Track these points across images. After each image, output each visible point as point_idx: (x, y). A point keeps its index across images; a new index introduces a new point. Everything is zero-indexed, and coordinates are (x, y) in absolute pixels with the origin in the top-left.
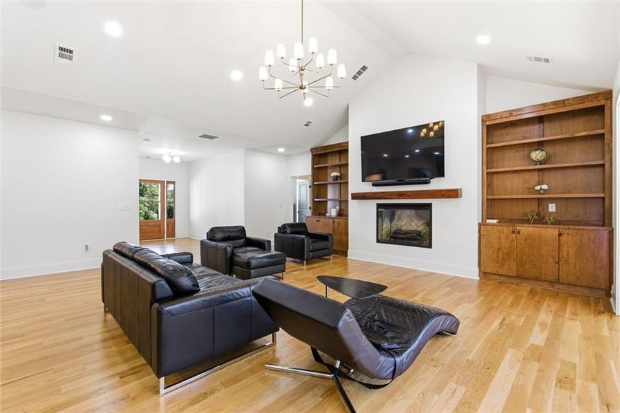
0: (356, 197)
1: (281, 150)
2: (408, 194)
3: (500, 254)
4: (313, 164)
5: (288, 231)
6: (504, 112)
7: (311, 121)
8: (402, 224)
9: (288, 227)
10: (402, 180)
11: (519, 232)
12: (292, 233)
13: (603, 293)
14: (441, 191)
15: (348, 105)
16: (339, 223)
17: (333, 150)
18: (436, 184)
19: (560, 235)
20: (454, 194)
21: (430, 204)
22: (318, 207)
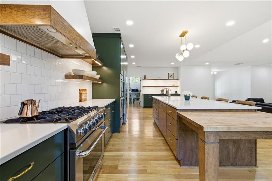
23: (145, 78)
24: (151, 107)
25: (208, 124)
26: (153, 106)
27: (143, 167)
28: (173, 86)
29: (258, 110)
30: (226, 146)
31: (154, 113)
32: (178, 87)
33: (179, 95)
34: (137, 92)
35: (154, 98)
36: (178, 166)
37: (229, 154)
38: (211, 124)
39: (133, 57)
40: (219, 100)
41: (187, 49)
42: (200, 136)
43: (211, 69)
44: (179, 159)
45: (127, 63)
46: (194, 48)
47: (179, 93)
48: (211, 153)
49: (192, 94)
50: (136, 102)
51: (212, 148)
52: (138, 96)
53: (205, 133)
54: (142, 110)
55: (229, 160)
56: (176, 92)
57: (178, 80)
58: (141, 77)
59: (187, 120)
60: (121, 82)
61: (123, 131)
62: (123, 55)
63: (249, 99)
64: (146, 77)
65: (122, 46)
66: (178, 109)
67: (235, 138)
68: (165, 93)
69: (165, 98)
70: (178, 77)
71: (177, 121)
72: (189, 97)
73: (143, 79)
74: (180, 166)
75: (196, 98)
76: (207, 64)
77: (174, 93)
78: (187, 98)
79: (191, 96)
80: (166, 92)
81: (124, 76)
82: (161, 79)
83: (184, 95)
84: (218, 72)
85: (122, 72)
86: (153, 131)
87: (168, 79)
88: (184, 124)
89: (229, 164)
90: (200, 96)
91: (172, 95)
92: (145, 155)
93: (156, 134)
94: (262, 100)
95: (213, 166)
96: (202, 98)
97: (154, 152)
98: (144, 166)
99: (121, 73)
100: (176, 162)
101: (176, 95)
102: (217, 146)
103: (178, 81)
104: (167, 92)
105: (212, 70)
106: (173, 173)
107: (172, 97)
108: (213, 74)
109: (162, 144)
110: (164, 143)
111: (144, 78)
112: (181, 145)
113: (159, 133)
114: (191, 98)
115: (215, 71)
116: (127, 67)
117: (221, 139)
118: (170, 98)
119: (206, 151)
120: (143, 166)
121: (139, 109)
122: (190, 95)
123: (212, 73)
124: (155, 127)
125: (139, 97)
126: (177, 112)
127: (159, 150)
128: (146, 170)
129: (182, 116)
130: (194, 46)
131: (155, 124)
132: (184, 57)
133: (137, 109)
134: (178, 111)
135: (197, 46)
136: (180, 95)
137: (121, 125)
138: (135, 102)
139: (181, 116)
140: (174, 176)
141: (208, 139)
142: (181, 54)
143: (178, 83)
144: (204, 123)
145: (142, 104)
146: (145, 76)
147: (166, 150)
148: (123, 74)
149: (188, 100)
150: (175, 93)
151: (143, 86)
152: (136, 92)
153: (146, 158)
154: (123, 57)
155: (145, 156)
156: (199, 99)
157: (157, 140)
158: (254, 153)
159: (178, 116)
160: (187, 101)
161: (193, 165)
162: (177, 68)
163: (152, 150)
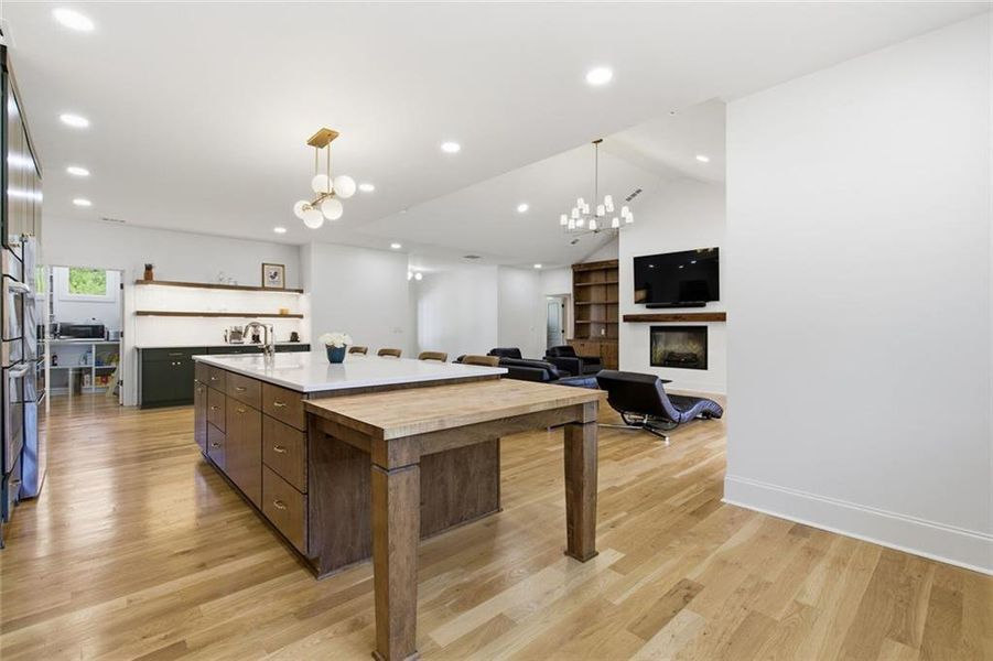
0: (628, 319)
1: (538, 266)
2: (683, 317)
4: (575, 282)
7: (578, 239)
10: (678, 303)
12: (563, 355)
16: (608, 347)
17: (599, 268)
18: (711, 307)
21: (706, 328)
22: (581, 330)
23: (148, 276)
24: (187, 401)
25: (396, 421)
26: (196, 396)
27: (166, 637)
28: (283, 315)
29: (503, 376)
30: (439, 478)
31: (204, 425)
32: (301, 317)
33: (307, 348)
34: (102, 341)
35: (203, 363)
36: (310, 580)
37: (446, 497)
38: (401, 420)
39: (78, 171)
40: (426, 357)
41: (333, 193)
42: (374, 459)
43: (407, 265)
44: (312, 556)
45: (38, 196)
46: (358, 194)
47: (304, 340)
48: (402, 495)
49: (351, 344)
50: (91, 386)
51: (404, 483)
52: (105, 358)
53: (387, 447)
54: (131, 420)
55: (446, 514)
56: (295, 337)
57: (301, 291)
58: (122, 273)
59: (340, 421)
60: (11, 290)
61: (23, 536)
62: (19, 150)
63: (494, 352)
64: (153, 270)
65: (12, 107)
66: (307, 393)
67: (454, 445)
68: (247, 341)
69: (251, 359)
70: (301, 279)
71: (306, 432)
72: (342, 351)
73: (138, 282)
74: (316, 577)
75: (365, 353)
76: (396, 246)
77: (284, 339)
78: (336, 355)
79: (347, 350)
80: (254, 336)
81: (22, 261)
82: (232, 284)
83: (327, 346)
84: (425, 276)
85: (13, 238)
86: (199, 497)
87: (260, 285)
88: (328, 436)
89: (447, 524)
90: (374, 348)
91: (280, 348)
92: (171, 594)
93: (215, 501)
94: (516, 353)
95: (407, 529)
96: (383, 353)
97: (213, 571)
98: (168, 633)
99: (7, 247)
100: (302, 572)
101: (295, 345)
102: (415, 473)
103: (303, 297)
104: (256, 338)
105: (410, 267)
106: (291, 610)
107: (278, 355)
108: (413, 278)
109: (243, 531)
110: (251, 527)
111: (142, 278)
112: (320, 509)
113: (232, 495)
114: (347, 354)
115: (416, 270)
116: (40, 215)
117: (425, 453)
118: (273, 361)
119: (391, 493)
120: (163, 635)
121: (112, 420)
122: (345, 346)
123: (410, 276)
124: (207, 481)
125: (110, 362)
126: (305, 404)
127: (231, 557)
128: (184, 641)
129: (323, 410)
130: (357, 188)
131: (209, 468)
132: (325, 218)
133: (105, 421)
134: (308, 398)
135: (368, 188)
136: (309, 346)
137: (10, 508)
138: (87, 386)
139: (319, 413)
140: (295, 614)
141: (395, 459)
142: (313, 204)
143: (300, 304)
144: (385, 420)
145: (130, 392)
146: (149, 268)
147: (263, 547)
148: (18, 251)
149: (340, 361)
150: (292, 341)
151: (139, 313)
152: (94, 342)
153: (179, 600)
154: (17, 161)
155: (172, 598)
156: (372, 359)
157: (225, 523)
158: (495, 479)
159: (307, 414)
160: (337, 365)
161: (356, 561)
162: (298, 250)
163: (203, 566)
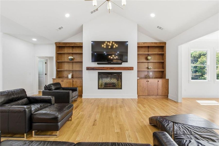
0: (88, 69)
1: (34, 40)
2: (114, 68)
3: (143, 89)
4: (57, 51)
5: (53, 88)
6: (142, 43)
7: (63, 27)
8: (107, 81)
9: (52, 86)
10: (110, 63)
11: (148, 81)
12: (56, 89)
13: (167, 96)
14: (127, 67)
15: (83, 25)
16: (76, 82)
17: (71, 45)
18: (124, 65)
19: (158, 81)
20: (131, 69)
21: (121, 73)
22: (59, 74)
